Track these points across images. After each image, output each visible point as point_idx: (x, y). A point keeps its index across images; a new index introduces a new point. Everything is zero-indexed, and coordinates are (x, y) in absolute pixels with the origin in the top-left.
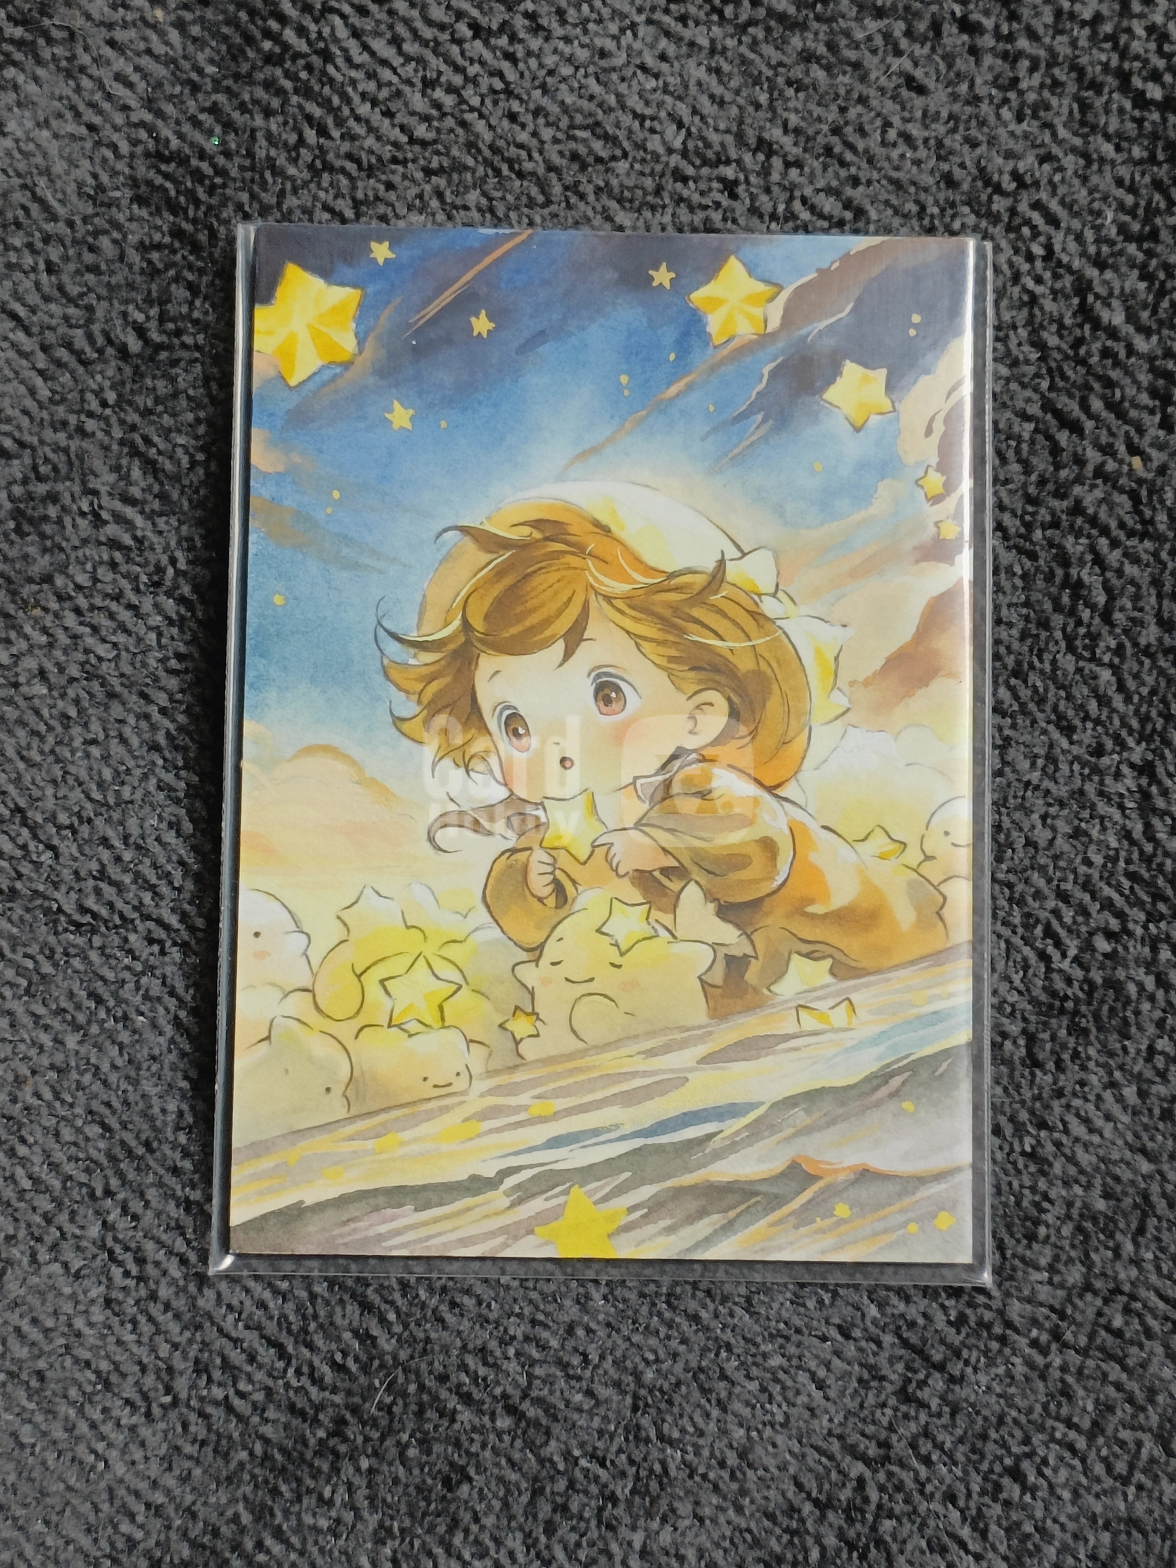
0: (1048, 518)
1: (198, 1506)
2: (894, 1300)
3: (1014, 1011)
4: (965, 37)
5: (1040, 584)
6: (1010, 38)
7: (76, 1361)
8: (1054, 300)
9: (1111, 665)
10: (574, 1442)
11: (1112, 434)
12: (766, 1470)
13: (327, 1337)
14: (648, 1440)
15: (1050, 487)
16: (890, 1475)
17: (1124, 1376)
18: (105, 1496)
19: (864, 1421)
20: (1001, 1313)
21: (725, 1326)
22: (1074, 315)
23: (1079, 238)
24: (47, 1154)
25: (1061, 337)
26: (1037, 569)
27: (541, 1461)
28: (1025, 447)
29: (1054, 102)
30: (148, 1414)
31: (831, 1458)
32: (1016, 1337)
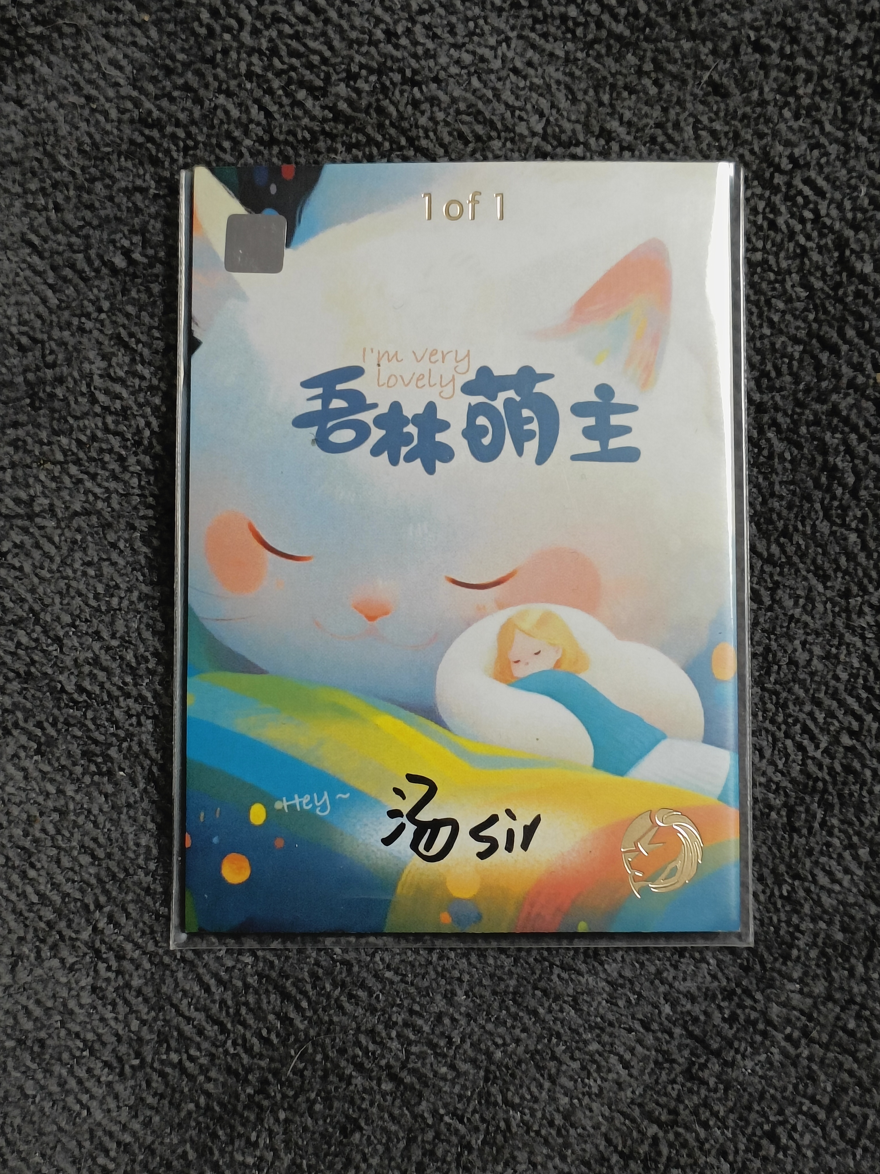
0: (811, 418)
1: (156, 1145)
2: (684, 1001)
3: (778, 787)
4: (757, 56)
5: (804, 467)
6: (791, 57)
7: (69, 1032)
8: (820, 253)
9: (857, 530)
10: (440, 1103)
11: (861, 355)
12: (584, 1128)
13: (257, 1018)
14: (496, 1104)
15: (814, 393)
16: (677, 1135)
17: (855, 1066)
18: (87, 1136)
19: (658, 1093)
20: (764, 1014)
21: (556, 1019)
22: (835, 265)
23: (840, 207)
24: (50, 877)
25: (825, 282)
26: (803, 456)
27: (415, 1117)
28: (795, 363)
29: (823, 105)
30: (122, 1074)
31: (633, 1120)
32: (774, 1033)
